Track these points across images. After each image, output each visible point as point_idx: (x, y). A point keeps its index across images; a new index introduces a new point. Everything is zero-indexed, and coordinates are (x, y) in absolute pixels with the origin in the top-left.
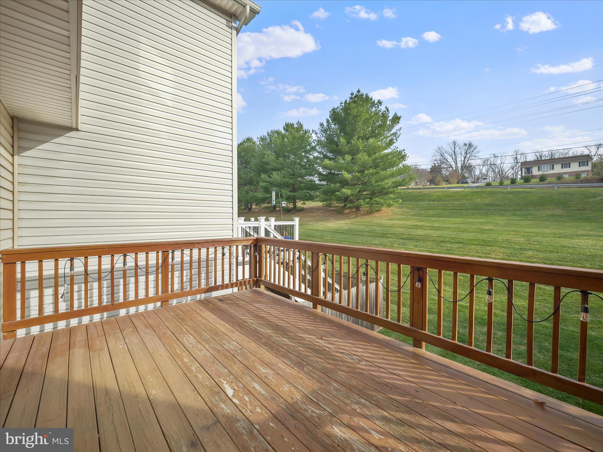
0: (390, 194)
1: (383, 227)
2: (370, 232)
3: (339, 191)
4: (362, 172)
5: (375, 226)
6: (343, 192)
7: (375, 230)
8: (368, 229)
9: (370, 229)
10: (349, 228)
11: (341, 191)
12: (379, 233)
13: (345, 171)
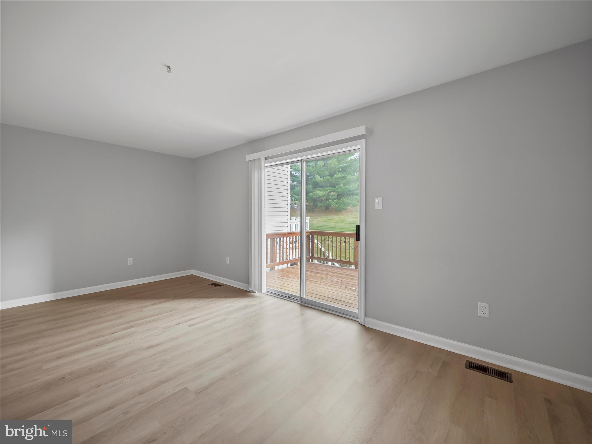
0: (355, 195)
1: (351, 224)
2: (340, 228)
3: (312, 192)
4: (332, 175)
5: (344, 223)
6: (315, 193)
7: (345, 227)
8: (339, 226)
9: (341, 226)
10: (322, 225)
11: (313, 192)
12: (349, 229)
13: (317, 175)
